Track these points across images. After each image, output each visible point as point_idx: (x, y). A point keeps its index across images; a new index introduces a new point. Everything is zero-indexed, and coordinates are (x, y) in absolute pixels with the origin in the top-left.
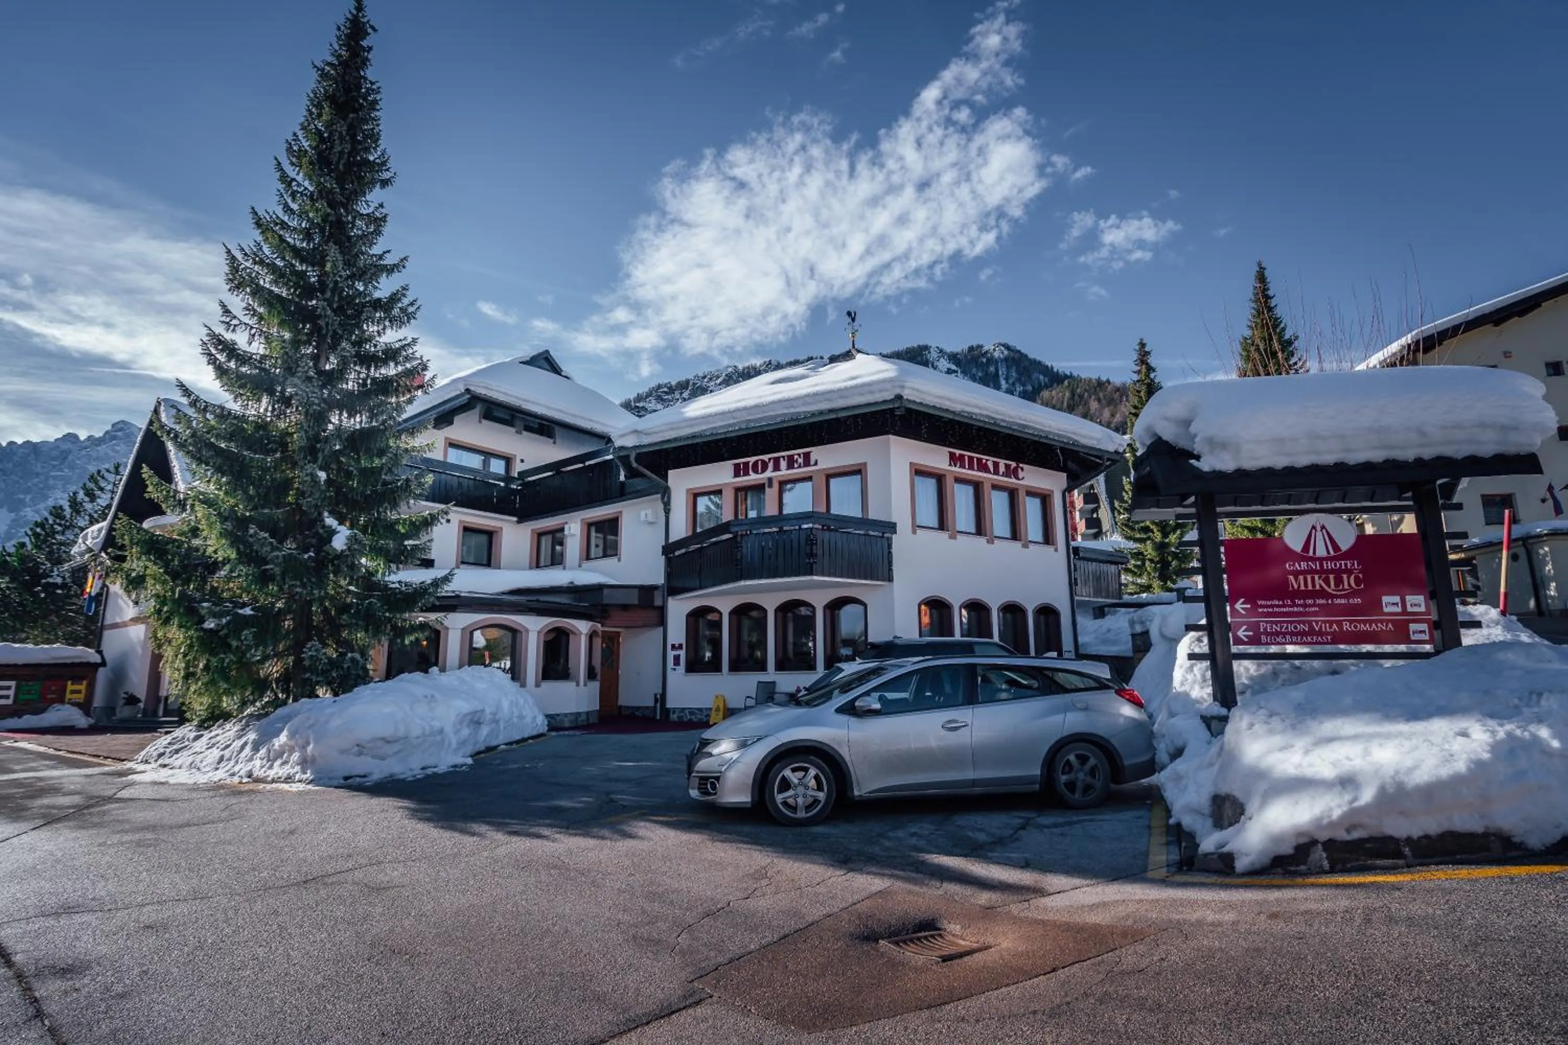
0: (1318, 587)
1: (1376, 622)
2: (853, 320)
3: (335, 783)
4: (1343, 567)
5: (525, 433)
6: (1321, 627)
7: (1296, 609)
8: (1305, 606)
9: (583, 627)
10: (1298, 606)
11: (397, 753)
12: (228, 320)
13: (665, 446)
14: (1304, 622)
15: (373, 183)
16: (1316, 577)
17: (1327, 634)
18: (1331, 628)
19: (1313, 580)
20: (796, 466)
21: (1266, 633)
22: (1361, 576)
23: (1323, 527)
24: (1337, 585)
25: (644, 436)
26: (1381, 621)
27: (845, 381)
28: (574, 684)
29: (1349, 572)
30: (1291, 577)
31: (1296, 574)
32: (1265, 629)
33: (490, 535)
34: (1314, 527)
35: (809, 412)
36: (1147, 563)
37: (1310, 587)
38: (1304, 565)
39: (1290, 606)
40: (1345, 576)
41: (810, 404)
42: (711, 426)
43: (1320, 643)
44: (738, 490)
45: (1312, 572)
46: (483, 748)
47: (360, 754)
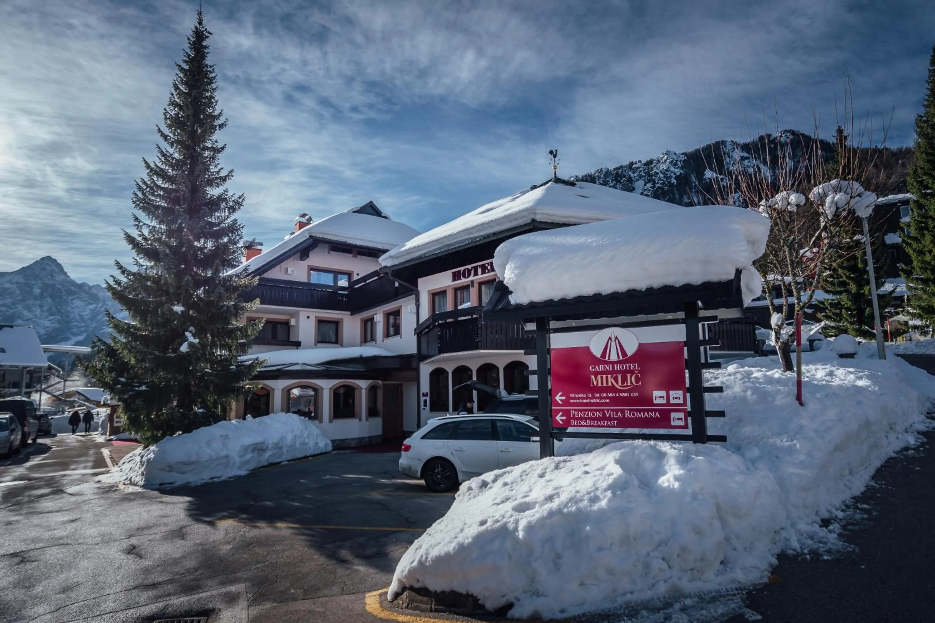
0: (610, 384)
1: (648, 411)
2: (555, 156)
3: (153, 487)
4: (628, 369)
5: (359, 257)
6: (610, 413)
7: (594, 401)
8: (601, 398)
9: (363, 384)
10: (596, 398)
11: (192, 470)
12: (137, 223)
13: (406, 265)
14: (599, 411)
15: (214, 128)
16: (609, 376)
17: (614, 419)
18: (617, 415)
19: (607, 378)
20: (487, 271)
21: (575, 418)
22: (639, 375)
23: (616, 338)
24: (623, 382)
25: (395, 259)
26: (652, 410)
27: (503, 212)
28: (357, 420)
29: (632, 372)
30: (593, 377)
31: (596, 374)
32: (574, 415)
33: (337, 324)
34: (610, 339)
35: (481, 236)
36: (844, 311)
37: (605, 384)
38: (601, 368)
39: (590, 398)
40: (629, 376)
41: (481, 231)
42: (429, 250)
43: (609, 426)
44: (456, 290)
45: (606, 372)
46: (266, 464)
47: (170, 471)
